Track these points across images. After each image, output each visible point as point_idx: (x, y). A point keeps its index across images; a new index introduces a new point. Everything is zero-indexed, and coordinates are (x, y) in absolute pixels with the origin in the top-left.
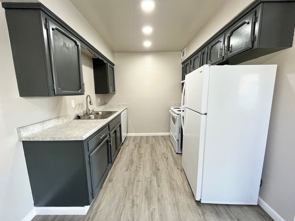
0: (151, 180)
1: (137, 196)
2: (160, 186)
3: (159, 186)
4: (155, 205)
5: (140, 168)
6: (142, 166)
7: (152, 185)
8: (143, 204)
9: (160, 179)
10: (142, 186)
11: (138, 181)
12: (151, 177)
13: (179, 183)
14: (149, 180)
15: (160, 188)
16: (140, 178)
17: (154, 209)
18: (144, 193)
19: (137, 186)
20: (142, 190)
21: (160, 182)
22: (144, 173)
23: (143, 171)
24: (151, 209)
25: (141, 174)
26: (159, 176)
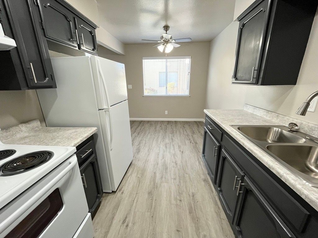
0: (162, 179)
1: (174, 167)
2: (153, 173)
3: (155, 173)
4: (160, 162)
5: (176, 199)
6: (173, 202)
7: (161, 174)
8: (169, 162)
9: (152, 180)
10: (171, 174)
11: (175, 179)
12: (161, 183)
13: (134, 175)
14: (164, 179)
15: (154, 172)
16: (174, 182)
17: (162, 160)
18: (168, 169)
19: (175, 174)
20: (170, 171)
21: (153, 177)
22: (170, 188)
23: (171, 192)
24: (164, 160)
25: (174, 188)
26: (152, 183)
